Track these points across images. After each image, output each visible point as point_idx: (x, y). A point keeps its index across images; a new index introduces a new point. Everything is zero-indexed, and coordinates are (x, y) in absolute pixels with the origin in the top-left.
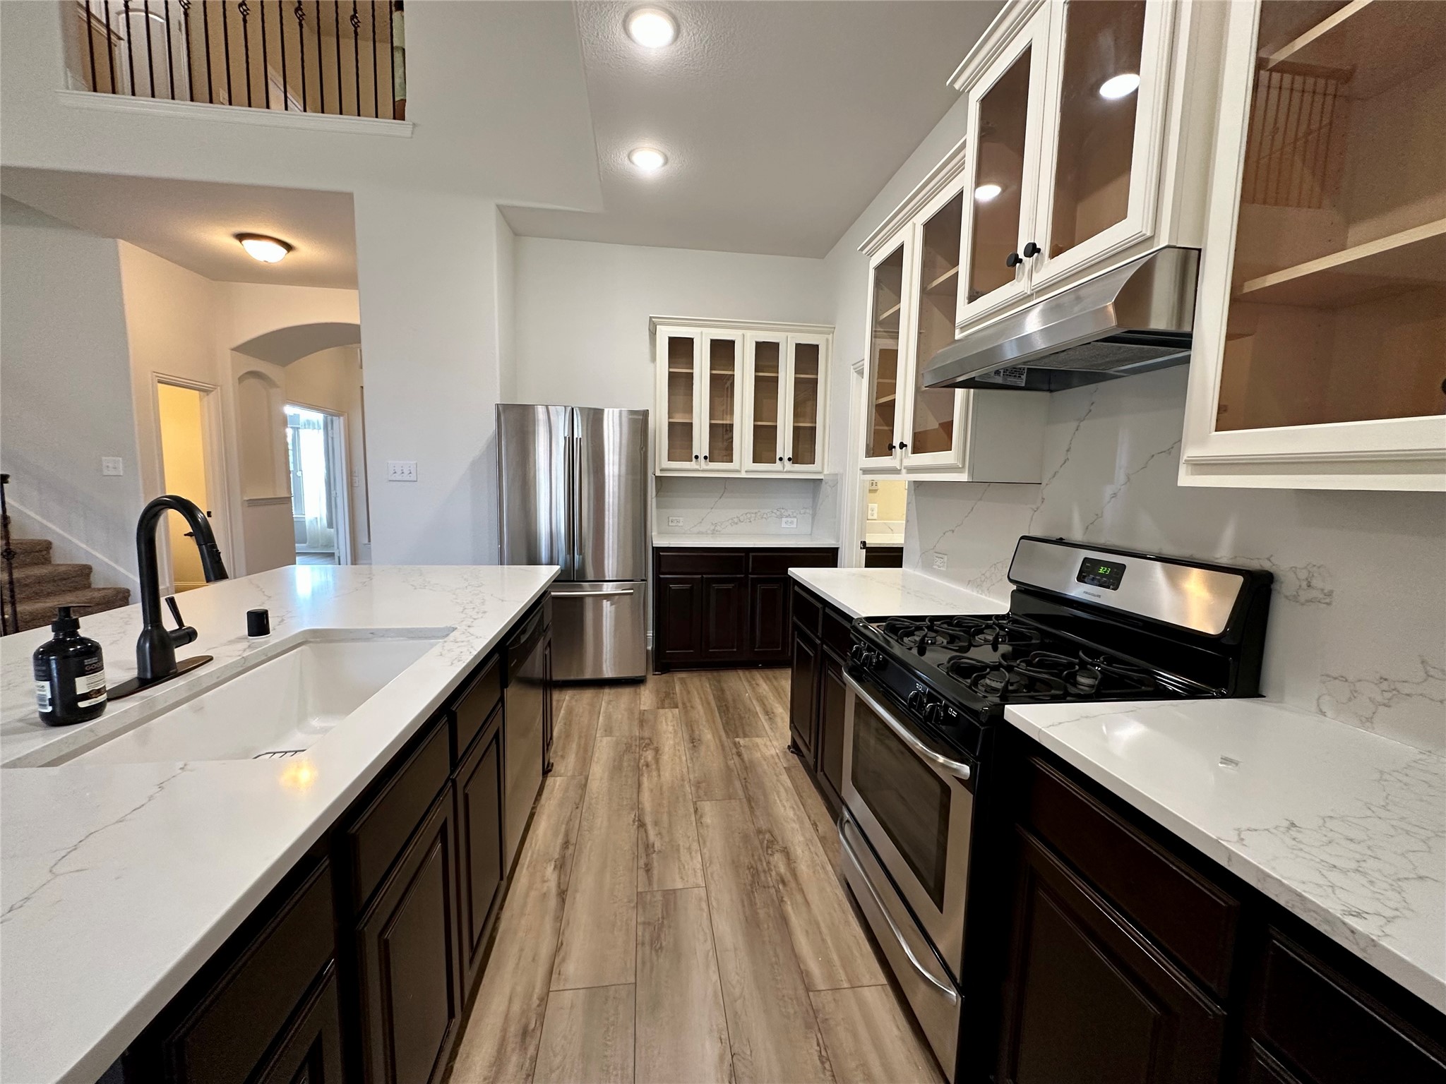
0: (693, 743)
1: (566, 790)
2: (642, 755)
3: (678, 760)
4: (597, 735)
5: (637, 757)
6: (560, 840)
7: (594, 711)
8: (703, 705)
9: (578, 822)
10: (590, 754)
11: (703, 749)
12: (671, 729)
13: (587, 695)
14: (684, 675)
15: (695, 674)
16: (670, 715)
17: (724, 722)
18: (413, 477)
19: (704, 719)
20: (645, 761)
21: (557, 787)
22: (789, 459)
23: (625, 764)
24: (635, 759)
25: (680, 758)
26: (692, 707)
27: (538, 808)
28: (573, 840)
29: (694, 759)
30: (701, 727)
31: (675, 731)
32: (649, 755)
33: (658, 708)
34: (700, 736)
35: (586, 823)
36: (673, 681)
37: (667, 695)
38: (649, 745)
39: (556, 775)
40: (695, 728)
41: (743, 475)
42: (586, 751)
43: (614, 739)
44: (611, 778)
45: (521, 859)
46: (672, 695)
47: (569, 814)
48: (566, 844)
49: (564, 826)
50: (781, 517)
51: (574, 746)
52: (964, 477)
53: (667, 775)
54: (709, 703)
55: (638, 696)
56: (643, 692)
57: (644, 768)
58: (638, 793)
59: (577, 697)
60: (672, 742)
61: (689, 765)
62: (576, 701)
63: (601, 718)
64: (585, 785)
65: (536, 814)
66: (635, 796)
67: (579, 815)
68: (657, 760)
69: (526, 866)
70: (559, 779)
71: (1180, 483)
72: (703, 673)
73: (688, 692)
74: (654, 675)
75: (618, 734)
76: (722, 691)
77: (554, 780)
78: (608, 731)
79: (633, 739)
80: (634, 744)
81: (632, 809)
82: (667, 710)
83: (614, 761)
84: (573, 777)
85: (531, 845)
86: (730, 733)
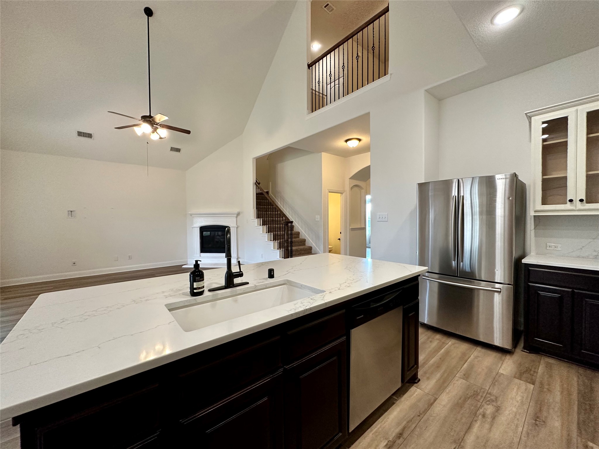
0: (536, 420)
1: (419, 400)
2: (483, 406)
3: (513, 427)
4: (457, 375)
5: (479, 406)
6: (398, 430)
7: (463, 358)
8: (562, 393)
9: (414, 426)
10: (445, 385)
11: (543, 432)
12: (519, 398)
13: (464, 346)
14: (551, 361)
15: (565, 365)
16: (523, 387)
17: (581, 419)
18: (386, 220)
19: (558, 405)
20: (483, 412)
21: (415, 395)
23: (467, 405)
24: (476, 406)
25: (517, 426)
26: (549, 390)
27: (398, 402)
28: (405, 435)
29: (530, 436)
30: (551, 411)
31: (522, 402)
32: (489, 409)
33: (515, 377)
34: (546, 417)
35: (418, 430)
36: (540, 362)
37: (528, 370)
38: (493, 401)
39: (418, 387)
40: (545, 409)
42: (444, 382)
43: (468, 383)
44: (452, 410)
45: (372, 426)
46: (532, 372)
47: (412, 416)
48: (400, 435)
49: (405, 422)
51: (438, 375)
53: (496, 434)
54: (570, 394)
55: (501, 362)
56: (506, 360)
57: (480, 416)
58: (466, 433)
59: (457, 345)
60: (514, 409)
61: (523, 438)
62: (454, 347)
63: (465, 365)
64: (432, 404)
65: (395, 404)
66: (462, 434)
67: (417, 422)
68: (494, 418)
69: (373, 432)
70: (418, 390)
72: (574, 367)
73: (551, 376)
74: (522, 351)
75: (472, 382)
76: (592, 390)
77: (416, 390)
78: (466, 376)
79: (482, 390)
80: (481, 394)
81: (455, 442)
82: (522, 382)
83: (460, 399)
84: (428, 394)
85: (382, 422)
86: (583, 432)
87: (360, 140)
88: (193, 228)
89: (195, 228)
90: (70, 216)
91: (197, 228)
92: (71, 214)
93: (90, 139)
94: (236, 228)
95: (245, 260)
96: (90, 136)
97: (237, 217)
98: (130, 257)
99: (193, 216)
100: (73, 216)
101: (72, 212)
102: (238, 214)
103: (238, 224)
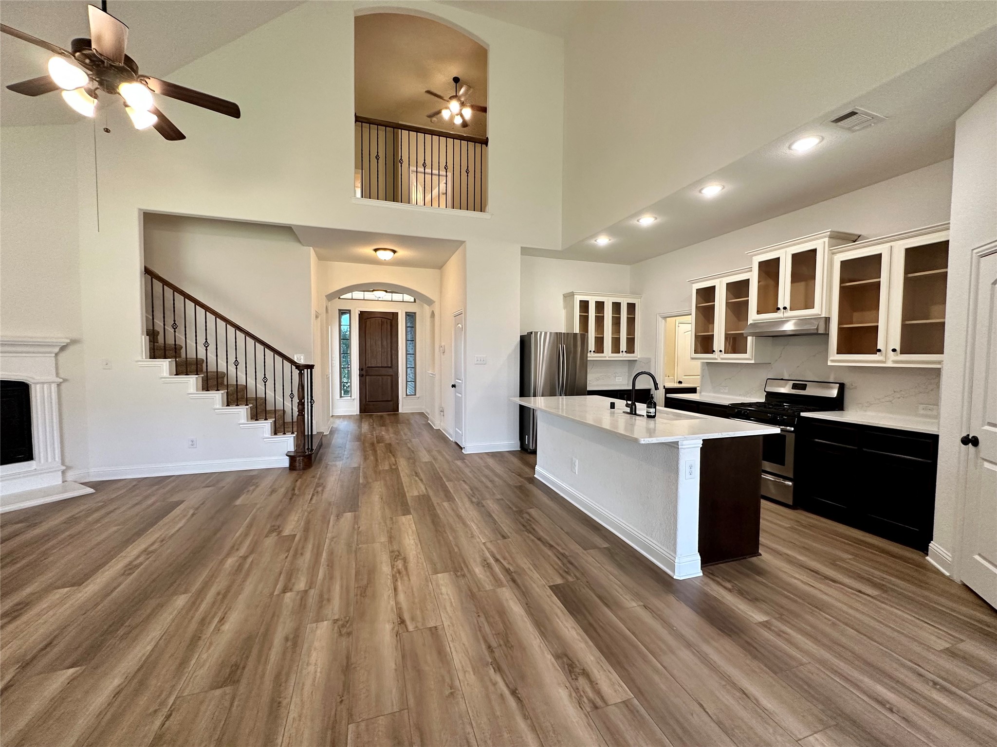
18: (485, 362)
22: (626, 352)
41: (607, 359)
50: (615, 377)
52: (753, 362)
71: (829, 364)
87: (394, 252)
94: (54, 387)
97: (56, 354)
102: (65, 346)
103: (62, 375)
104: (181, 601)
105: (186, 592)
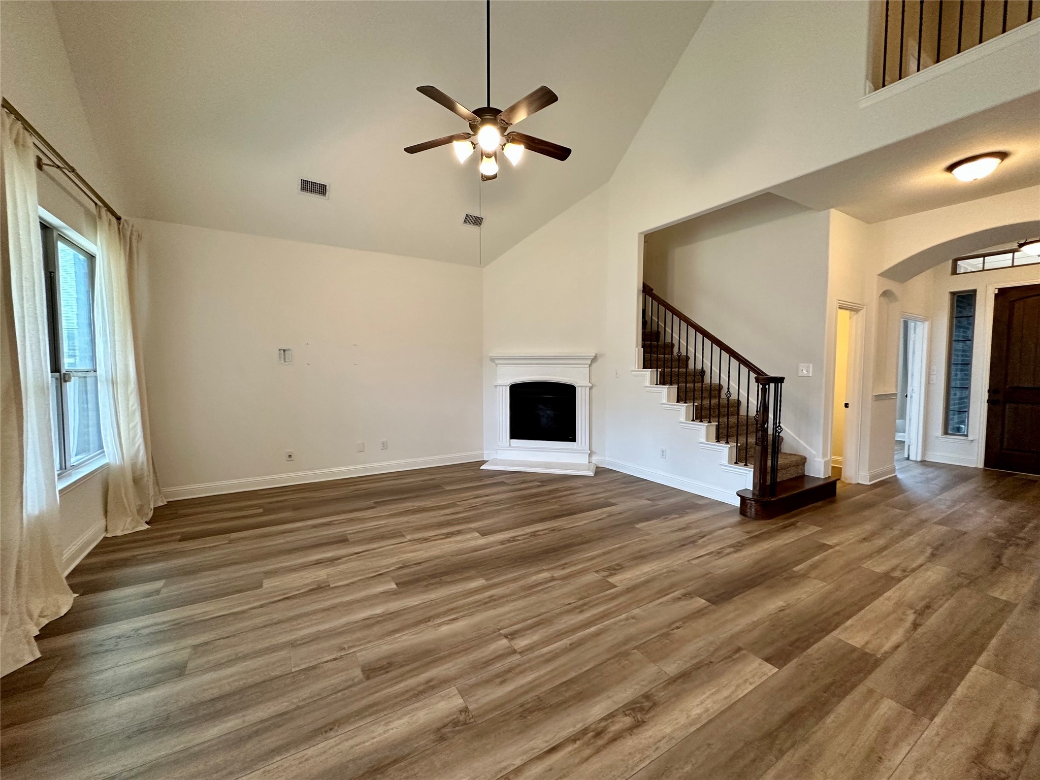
88: (496, 386)
89: (501, 387)
90: (282, 361)
91: (504, 387)
92: (284, 355)
93: (322, 197)
94: (588, 389)
95: (607, 458)
96: (321, 189)
97: (590, 366)
98: (385, 445)
99: (496, 362)
100: (287, 360)
101: (286, 352)
102: (594, 359)
103: (593, 381)
104: (480, 582)
105: (487, 580)
